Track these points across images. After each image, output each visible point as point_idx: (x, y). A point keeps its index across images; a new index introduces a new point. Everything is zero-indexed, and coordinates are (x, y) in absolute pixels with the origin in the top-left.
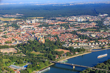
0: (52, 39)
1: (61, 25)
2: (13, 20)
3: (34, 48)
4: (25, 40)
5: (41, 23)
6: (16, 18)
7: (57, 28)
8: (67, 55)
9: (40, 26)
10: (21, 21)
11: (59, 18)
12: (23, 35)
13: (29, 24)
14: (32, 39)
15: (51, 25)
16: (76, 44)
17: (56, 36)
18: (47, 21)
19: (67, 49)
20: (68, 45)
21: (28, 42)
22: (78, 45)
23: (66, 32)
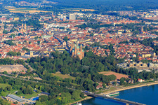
0: (100, 52)
1: (126, 27)
2: (32, 12)
3: (60, 66)
4: (47, 52)
5: (86, 19)
6: (40, 9)
7: (117, 32)
8: (120, 84)
9: (83, 27)
10: (49, 14)
11: (127, 13)
12: (45, 41)
13: (62, 22)
14: (61, 51)
15: (106, 26)
16: (145, 65)
17: (110, 47)
18: (99, 17)
19: (124, 72)
20: (128, 66)
21: (52, 54)
22: (148, 65)
23: (132, 41)
